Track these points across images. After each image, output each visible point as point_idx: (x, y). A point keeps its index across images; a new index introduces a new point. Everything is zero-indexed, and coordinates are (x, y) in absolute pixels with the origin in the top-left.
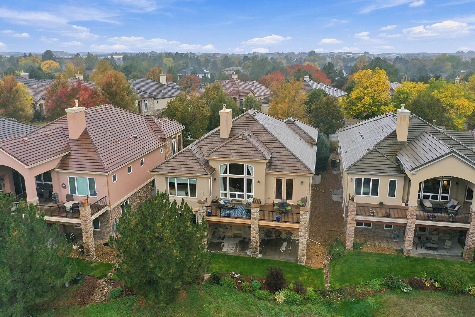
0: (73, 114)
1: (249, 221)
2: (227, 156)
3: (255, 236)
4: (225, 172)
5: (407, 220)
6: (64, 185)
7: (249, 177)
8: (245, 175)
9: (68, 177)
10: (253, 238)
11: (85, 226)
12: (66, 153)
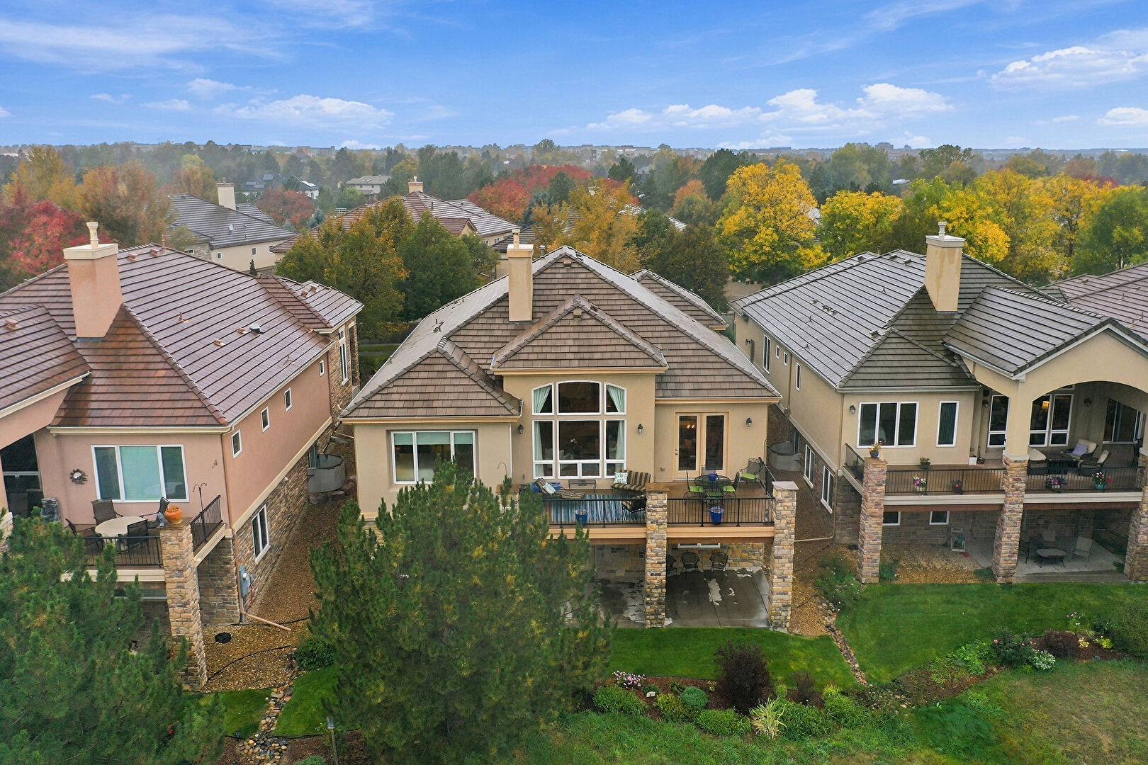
0: (90, 263)
1: (641, 529)
2: (554, 363)
3: (655, 568)
4: (547, 407)
5: (1003, 496)
6: (76, 476)
7: (613, 416)
8: (603, 413)
9: (93, 447)
10: (652, 575)
11: (178, 587)
12: (78, 380)
